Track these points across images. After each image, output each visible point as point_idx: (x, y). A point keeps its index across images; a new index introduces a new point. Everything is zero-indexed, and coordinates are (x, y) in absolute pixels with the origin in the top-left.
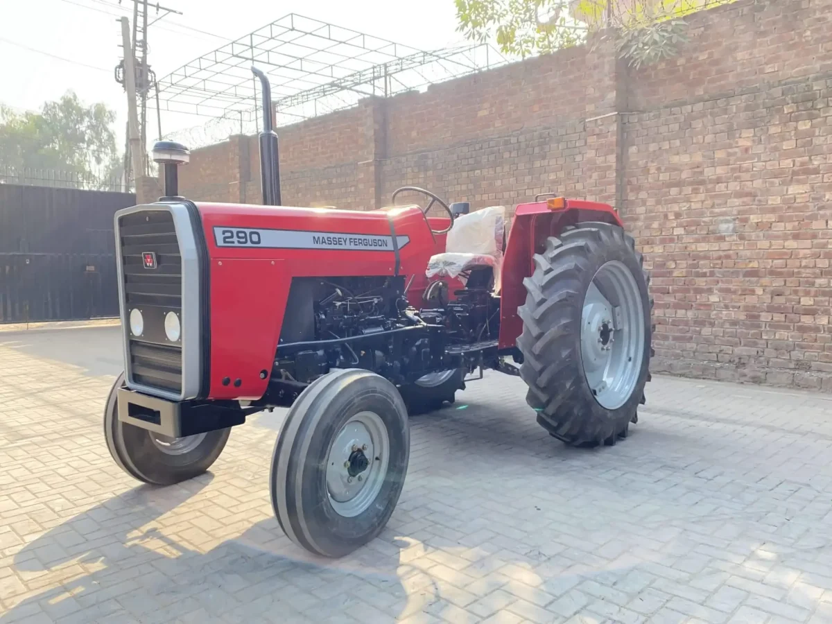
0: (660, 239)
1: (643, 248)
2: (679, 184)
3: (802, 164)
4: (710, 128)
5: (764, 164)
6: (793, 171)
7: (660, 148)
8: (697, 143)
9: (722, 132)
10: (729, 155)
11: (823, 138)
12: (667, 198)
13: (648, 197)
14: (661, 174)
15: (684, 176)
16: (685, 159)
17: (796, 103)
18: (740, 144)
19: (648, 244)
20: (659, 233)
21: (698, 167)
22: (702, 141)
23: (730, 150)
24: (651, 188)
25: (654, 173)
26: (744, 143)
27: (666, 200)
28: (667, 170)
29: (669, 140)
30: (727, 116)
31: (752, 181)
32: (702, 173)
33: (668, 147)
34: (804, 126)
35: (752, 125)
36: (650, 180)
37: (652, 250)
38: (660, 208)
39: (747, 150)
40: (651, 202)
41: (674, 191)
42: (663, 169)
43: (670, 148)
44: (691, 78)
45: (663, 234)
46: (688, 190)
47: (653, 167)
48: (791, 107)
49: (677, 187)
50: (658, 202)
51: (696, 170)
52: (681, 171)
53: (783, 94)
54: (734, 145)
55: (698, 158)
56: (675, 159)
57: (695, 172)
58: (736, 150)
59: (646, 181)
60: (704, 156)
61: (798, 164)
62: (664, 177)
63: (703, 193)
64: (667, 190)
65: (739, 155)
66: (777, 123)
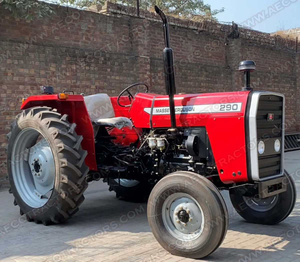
0: (15, 112)
1: (5, 117)
2: (24, 84)
3: (74, 83)
4: (37, 58)
5: (60, 80)
6: (71, 86)
7: (13, 63)
8: (32, 64)
9: (43, 62)
10: (46, 73)
11: (80, 74)
12: (18, 90)
13: (8, 89)
14: (14, 77)
15: (26, 80)
16: (26, 71)
17: (71, 57)
18: (51, 69)
19: (8, 114)
20: (14, 109)
21: (33, 76)
22: (34, 64)
23: (47, 71)
24: (9, 84)
25: (11, 76)
26: (53, 69)
27: (17, 92)
28: (17, 75)
29: (18, 60)
30: (45, 55)
31: (56, 87)
32: (34, 80)
33: (17, 63)
34: (74, 67)
35: (55, 62)
36: (8, 79)
37: (10, 118)
38: (14, 95)
39: (54, 72)
40: (9, 92)
41: (21, 87)
42: (15, 75)
43: (18, 64)
44: (22, 29)
45: (17, 109)
46: (29, 87)
47: (10, 72)
48: (69, 58)
49: (23, 85)
50: (13, 92)
51: (32, 78)
52: (25, 77)
53: (66, 52)
54: (48, 69)
55: (32, 72)
56: (21, 70)
57: (31, 79)
58: (49, 72)
59: (6, 80)
60: (35, 72)
61: (72, 82)
62: (16, 79)
63: (36, 90)
64: (18, 86)
65: (51, 74)
66: (64, 63)
